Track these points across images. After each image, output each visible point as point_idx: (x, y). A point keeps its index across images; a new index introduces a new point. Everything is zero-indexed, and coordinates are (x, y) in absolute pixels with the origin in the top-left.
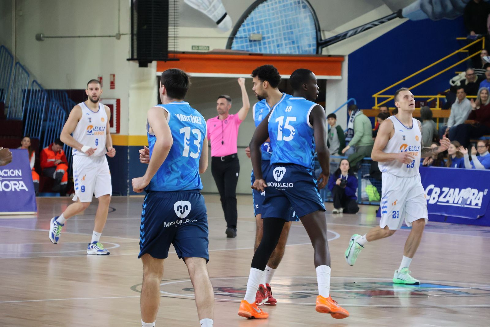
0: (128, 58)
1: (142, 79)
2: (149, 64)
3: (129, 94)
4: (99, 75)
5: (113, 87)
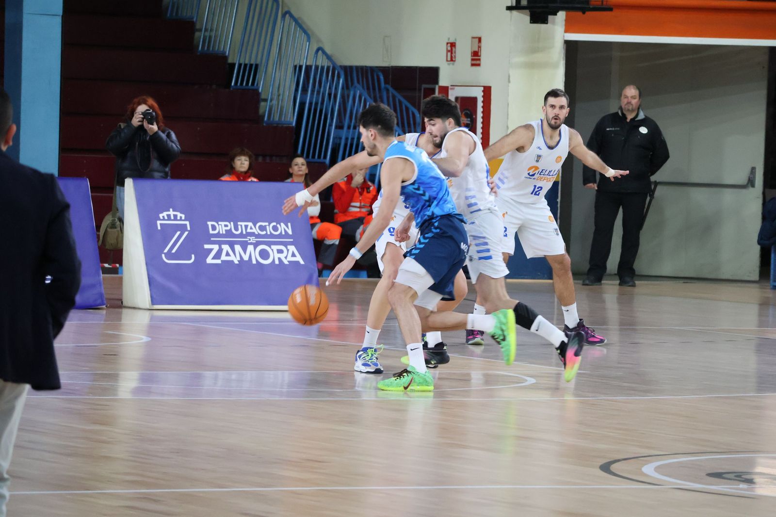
0: (509, 5)
1: (535, 47)
2: (550, 17)
3: (509, 76)
4: (449, 39)
5: (478, 62)
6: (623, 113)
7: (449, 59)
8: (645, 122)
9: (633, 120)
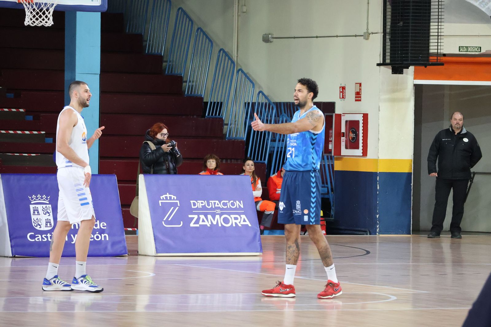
0: (379, 62)
1: (395, 89)
2: (405, 70)
3: (379, 107)
4: (341, 84)
5: (359, 99)
6: (452, 130)
7: (341, 97)
8: (466, 135)
9: (459, 133)
